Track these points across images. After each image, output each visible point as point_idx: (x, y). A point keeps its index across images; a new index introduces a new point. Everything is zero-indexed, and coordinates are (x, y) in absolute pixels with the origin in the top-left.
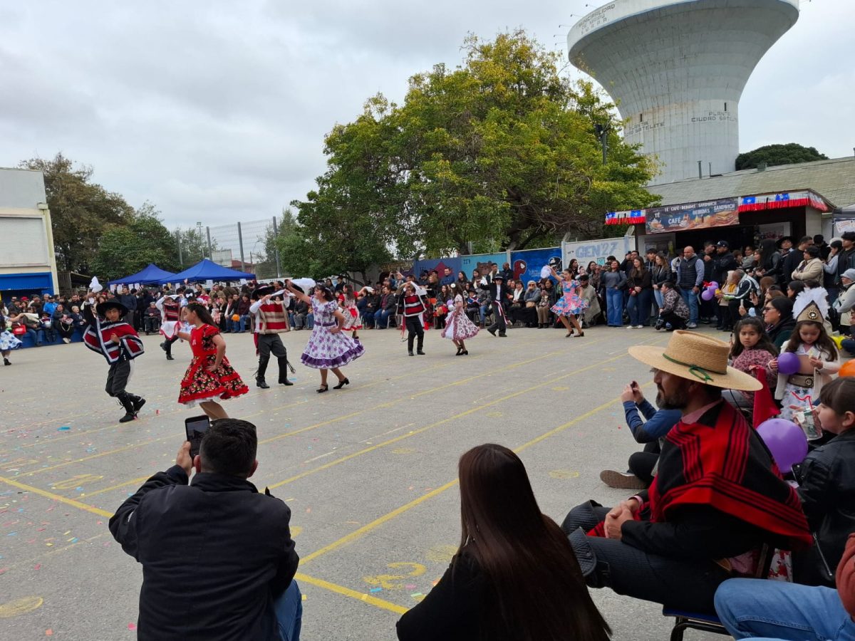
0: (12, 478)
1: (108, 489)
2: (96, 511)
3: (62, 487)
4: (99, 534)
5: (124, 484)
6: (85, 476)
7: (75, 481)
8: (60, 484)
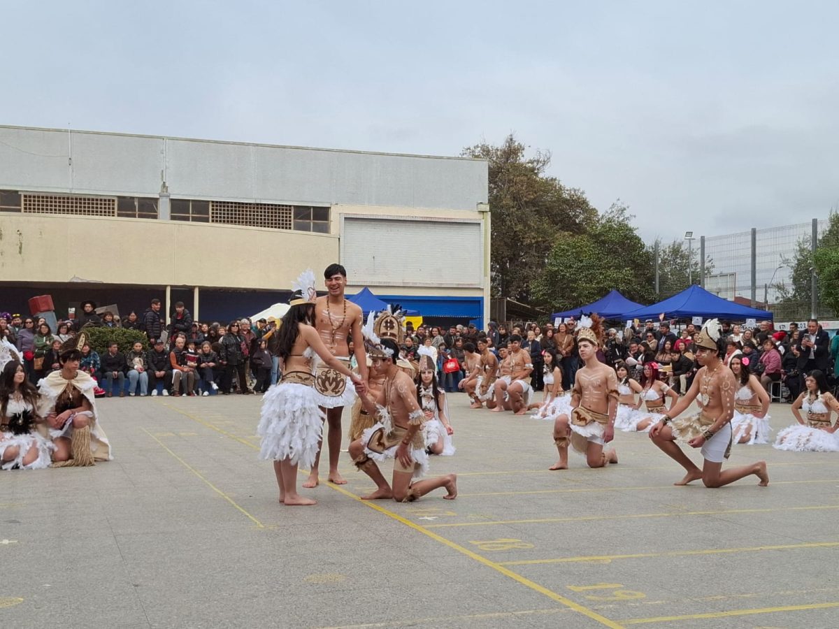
0: (426, 526)
1: (542, 561)
2: (527, 582)
3: (485, 548)
4: (529, 610)
5: (565, 560)
6: (512, 540)
7: (501, 543)
8: (481, 545)
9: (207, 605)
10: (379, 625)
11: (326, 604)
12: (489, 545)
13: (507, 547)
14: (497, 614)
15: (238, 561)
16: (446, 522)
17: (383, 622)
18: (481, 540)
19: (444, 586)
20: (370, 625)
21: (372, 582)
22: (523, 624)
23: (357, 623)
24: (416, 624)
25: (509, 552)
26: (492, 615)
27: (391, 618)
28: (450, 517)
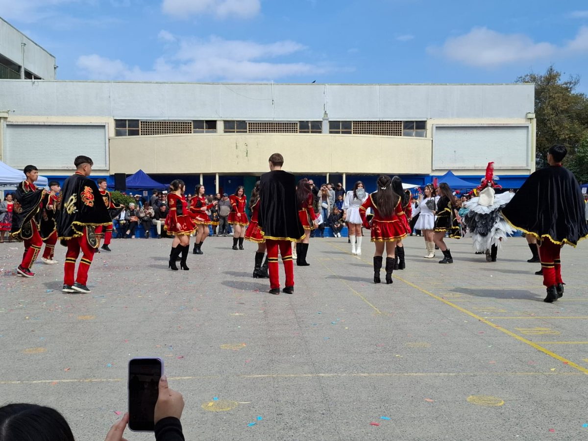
0: (485, 318)
2: (554, 355)
3: (525, 333)
5: (582, 343)
6: (544, 329)
7: (537, 330)
8: (523, 330)
9: (346, 355)
10: (451, 374)
11: (418, 359)
12: (528, 332)
13: (541, 333)
14: (532, 373)
15: (365, 331)
16: (500, 316)
17: (454, 372)
18: (522, 327)
19: (496, 354)
20: (446, 374)
21: (449, 349)
22: (549, 380)
23: (438, 372)
24: (476, 376)
25: (542, 336)
26: (529, 373)
27: (460, 371)
28: (503, 313)
